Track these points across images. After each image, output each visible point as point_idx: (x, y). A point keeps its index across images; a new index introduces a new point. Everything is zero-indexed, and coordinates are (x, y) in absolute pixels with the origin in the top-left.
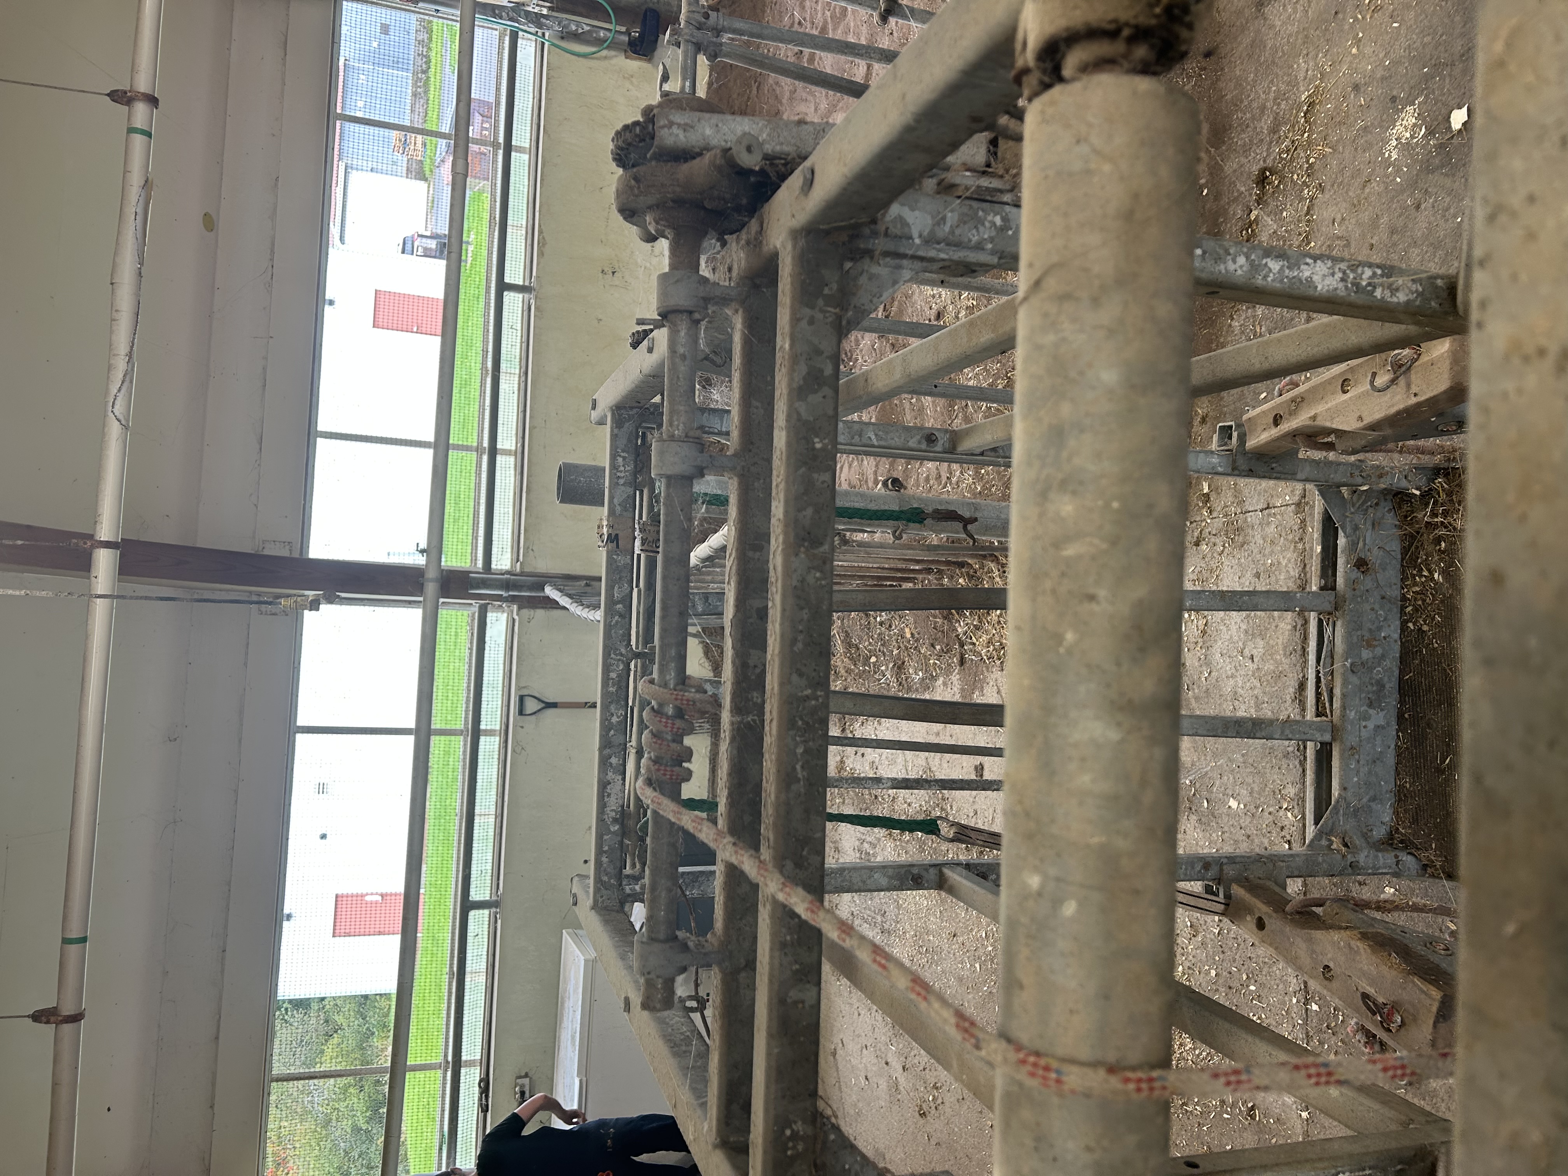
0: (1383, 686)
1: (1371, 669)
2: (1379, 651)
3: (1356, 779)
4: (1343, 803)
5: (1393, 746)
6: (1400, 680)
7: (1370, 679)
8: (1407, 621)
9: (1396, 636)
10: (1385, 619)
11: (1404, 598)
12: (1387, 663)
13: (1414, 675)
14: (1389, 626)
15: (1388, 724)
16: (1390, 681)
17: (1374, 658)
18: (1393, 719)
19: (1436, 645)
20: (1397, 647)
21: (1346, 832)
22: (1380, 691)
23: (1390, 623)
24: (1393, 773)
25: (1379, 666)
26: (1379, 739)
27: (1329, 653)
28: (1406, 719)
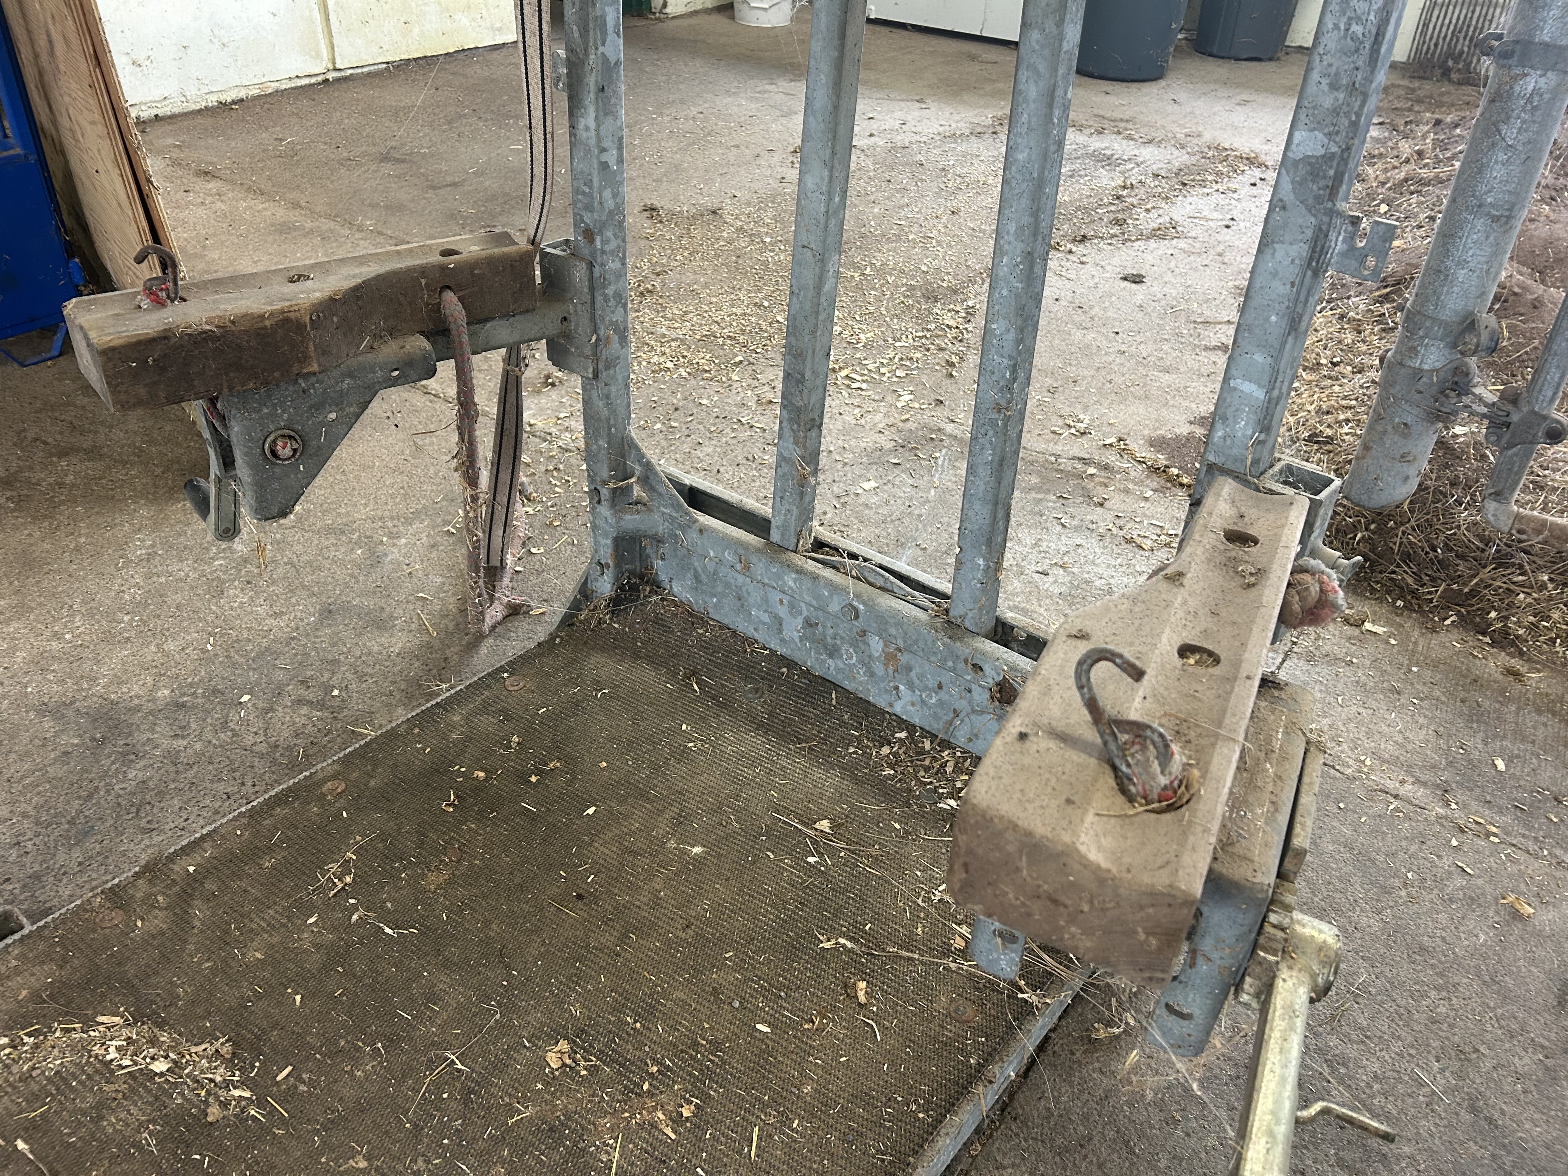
0: (831, 656)
1: (854, 644)
2: (879, 669)
3: (712, 554)
4: (684, 520)
5: (757, 636)
6: (836, 686)
7: (842, 638)
8: (911, 734)
9: (898, 709)
10: (923, 702)
11: (946, 744)
12: (861, 676)
13: (830, 705)
14: (913, 704)
15: (783, 640)
16: (839, 670)
17: (870, 656)
18: (789, 652)
19: (851, 750)
20: (881, 702)
21: (650, 510)
22: (825, 647)
23: (918, 707)
24: (726, 621)
25: (858, 661)
26: (765, 618)
27: (888, 586)
28: (780, 668)
